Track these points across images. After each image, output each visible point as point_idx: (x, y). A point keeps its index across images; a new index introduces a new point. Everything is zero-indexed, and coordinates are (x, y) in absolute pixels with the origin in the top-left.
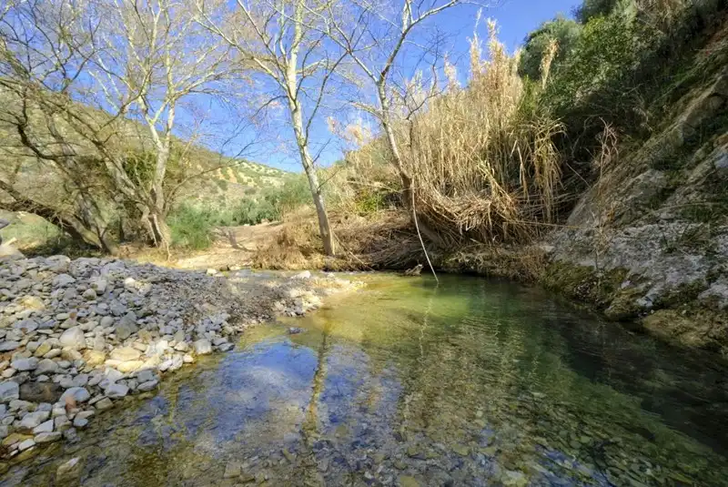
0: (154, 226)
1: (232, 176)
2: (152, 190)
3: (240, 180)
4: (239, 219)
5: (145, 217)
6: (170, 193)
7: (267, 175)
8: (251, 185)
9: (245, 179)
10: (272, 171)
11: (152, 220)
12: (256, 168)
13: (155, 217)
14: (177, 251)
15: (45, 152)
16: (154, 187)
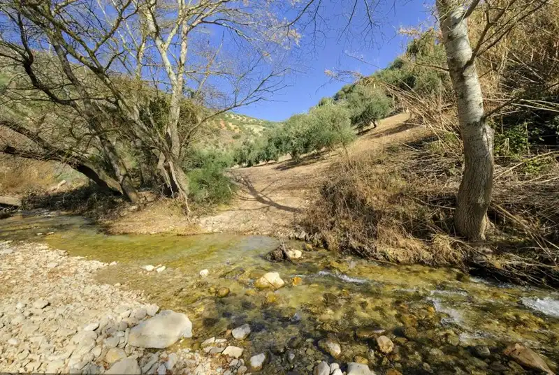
0: (170, 174)
1: (223, 125)
2: (167, 134)
3: (229, 128)
4: (239, 159)
5: (161, 163)
6: (186, 137)
7: (248, 124)
8: (237, 131)
9: (233, 127)
10: (251, 120)
11: (168, 168)
12: (240, 118)
13: (171, 164)
14: (197, 206)
15: (60, 96)
16: (169, 131)
